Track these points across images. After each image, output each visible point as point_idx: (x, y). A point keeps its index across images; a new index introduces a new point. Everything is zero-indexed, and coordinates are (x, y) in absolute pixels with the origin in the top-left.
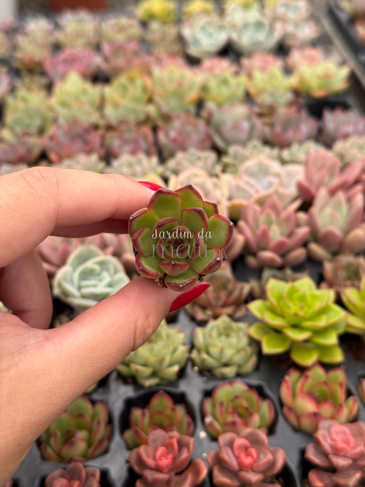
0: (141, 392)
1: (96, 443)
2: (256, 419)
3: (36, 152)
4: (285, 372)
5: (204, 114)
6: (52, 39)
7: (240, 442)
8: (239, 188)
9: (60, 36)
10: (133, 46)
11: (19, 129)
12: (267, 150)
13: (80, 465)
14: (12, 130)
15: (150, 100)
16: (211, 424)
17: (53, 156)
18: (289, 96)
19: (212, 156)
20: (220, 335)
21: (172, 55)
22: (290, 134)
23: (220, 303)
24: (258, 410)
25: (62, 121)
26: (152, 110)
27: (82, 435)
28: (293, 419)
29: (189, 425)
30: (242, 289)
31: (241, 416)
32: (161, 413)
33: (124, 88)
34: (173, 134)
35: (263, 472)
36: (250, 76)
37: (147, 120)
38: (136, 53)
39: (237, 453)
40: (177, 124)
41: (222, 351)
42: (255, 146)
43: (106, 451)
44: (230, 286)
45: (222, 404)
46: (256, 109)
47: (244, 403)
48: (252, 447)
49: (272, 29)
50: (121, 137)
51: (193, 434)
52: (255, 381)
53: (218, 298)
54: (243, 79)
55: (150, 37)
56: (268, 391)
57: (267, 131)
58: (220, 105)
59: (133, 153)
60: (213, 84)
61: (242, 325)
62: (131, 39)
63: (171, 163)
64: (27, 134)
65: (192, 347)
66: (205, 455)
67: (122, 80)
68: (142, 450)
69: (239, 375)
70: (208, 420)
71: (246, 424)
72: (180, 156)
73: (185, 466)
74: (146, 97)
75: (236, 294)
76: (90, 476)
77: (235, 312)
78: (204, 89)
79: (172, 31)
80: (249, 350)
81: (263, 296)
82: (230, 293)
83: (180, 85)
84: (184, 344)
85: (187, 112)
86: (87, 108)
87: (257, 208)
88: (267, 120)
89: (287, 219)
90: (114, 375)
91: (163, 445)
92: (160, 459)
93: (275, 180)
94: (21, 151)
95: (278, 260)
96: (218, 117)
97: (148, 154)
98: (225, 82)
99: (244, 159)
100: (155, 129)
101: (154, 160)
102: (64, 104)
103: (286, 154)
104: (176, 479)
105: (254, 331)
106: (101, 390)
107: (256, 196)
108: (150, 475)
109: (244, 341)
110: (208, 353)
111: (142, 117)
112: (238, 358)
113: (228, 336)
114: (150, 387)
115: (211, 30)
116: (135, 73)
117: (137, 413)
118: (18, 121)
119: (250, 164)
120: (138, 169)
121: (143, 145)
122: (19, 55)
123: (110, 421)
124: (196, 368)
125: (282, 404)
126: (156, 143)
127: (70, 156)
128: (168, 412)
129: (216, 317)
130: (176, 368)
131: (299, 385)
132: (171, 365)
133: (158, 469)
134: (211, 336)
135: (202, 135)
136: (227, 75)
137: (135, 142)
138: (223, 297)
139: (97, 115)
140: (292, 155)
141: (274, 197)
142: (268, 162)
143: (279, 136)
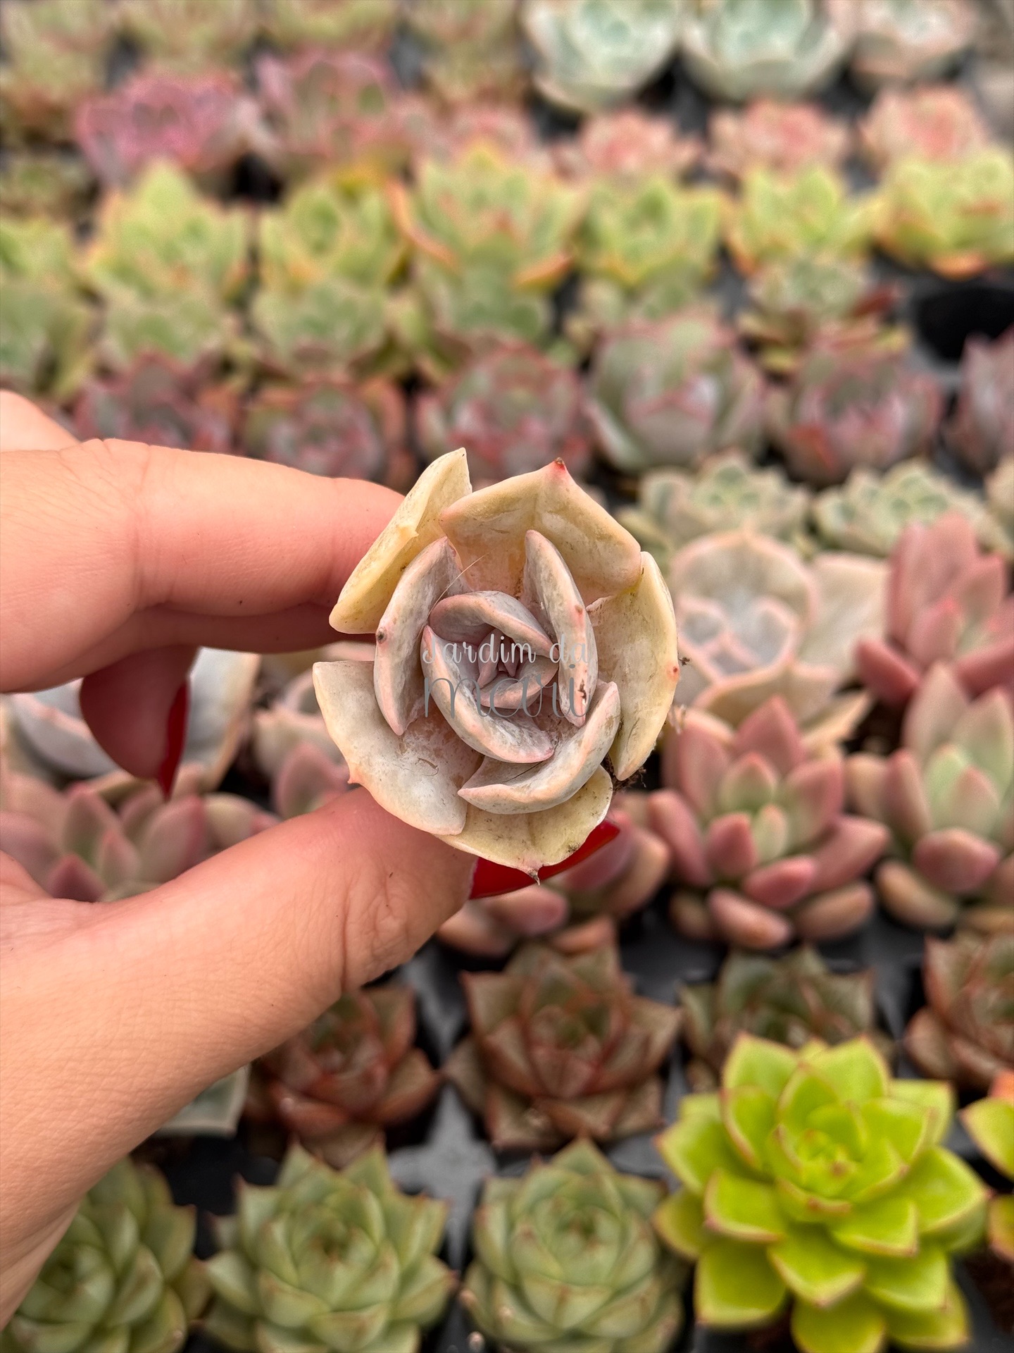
5: (578, 326)
12: (770, 483)
15: (403, 277)
18: (857, 279)
20: (561, 1228)
21: (489, 96)
22: (849, 431)
23: (573, 1086)
26: (404, 314)
30: (647, 1043)
33: (325, 222)
36: (732, 185)
37: (390, 345)
40: (481, 378)
41: (563, 1296)
42: (730, 478)
44: (614, 1024)
46: (750, 323)
50: (295, 413)
54: (709, 200)
55: (423, 19)
57: (777, 409)
58: (629, 297)
60: (610, 223)
61: (639, 1190)
62: (356, 37)
67: (319, 191)
74: (391, 260)
75: (627, 1059)
77: (616, 1120)
78: (584, 232)
82: (609, 1052)
83: (504, 224)
84: (443, 1254)
85: (520, 318)
86: (201, 294)
87: (716, 729)
89: (815, 792)
93: (785, 618)
95: (774, 928)
96: (612, 357)
98: (652, 211)
100: (411, 389)
102: (125, 272)
103: (829, 509)
105: (672, 1224)
107: (722, 683)
109: (642, 1257)
111: (373, 340)
113: (587, 1232)
115: (620, 12)
116: (363, 171)
119: (706, 549)
121: (369, 449)
124: (477, 1338)
126: (410, 441)
134: (529, 1235)
135: (560, 423)
136: (661, 184)
137: (346, 434)
138: (582, 1070)
139: (229, 322)
140: (849, 513)
141: (778, 705)
142: (768, 548)
143: (813, 433)
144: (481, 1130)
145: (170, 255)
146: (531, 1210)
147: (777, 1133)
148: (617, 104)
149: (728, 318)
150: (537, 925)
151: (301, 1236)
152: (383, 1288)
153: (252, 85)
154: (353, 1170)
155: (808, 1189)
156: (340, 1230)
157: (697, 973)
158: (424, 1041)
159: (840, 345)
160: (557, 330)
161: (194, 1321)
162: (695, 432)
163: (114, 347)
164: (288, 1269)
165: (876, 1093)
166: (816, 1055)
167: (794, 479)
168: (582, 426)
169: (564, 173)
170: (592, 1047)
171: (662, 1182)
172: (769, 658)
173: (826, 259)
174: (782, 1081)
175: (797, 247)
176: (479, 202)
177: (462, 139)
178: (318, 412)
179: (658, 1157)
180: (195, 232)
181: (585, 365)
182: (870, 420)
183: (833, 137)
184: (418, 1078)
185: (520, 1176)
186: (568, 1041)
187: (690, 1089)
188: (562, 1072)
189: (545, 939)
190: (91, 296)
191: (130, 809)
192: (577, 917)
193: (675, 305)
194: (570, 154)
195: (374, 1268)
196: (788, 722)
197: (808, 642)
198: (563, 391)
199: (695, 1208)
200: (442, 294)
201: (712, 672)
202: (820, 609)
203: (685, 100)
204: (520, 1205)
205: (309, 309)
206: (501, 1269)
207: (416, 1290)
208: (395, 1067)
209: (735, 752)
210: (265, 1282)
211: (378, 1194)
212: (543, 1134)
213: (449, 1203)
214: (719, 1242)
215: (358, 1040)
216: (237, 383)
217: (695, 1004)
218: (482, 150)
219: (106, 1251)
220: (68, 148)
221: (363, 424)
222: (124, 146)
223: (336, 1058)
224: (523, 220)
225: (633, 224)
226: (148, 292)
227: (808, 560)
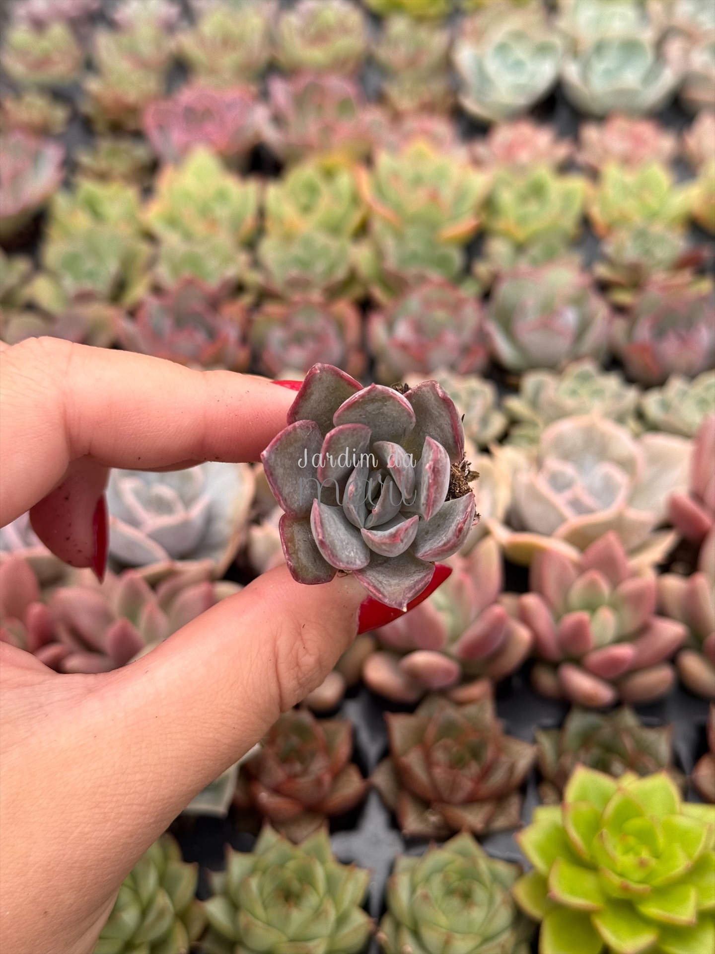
5: (482, 269)
11: (70, 284)
12: (612, 383)
15: (363, 231)
18: (679, 243)
19: (485, 392)
21: (428, 108)
22: (670, 349)
23: (460, 795)
26: (362, 257)
30: (512, 769)
33: (311, 192)
36: (594, 174)
37: (352, 277)
40: (414, 302)
41: (447, 942)
42: (584, 378)
44: (489, 754)
46: (602, 271)
50: (285, 322)
54: (577, 184)
55: (384, 53)
57: (619, 331)
58: (518, 250)
60: (507, 198)
61: (503, 869)
64: (84, 297)
65: (383, 910)
67: (308, 170)
74: (355, 219)
75: (498, 778)
77: (489, 821)
78: (489, 205)
82: (486, 772)
83: (434, 197)
84: (365, 906)
85: (442, 262)
86: (224, 240)
87: (569, 552)
89: (637, 599)
93: (620, 477)
95: (604, 693)
96: (505, 291)
98: (537, 191)
100: (366, 308)
102: (173, 222)
103: (652, 403)
105: (525, 895)
107: (574, 520)
109: (504, 917)
111: (341, 274)
113: (466, 897)
115: (520, 52)
116: (338, 157)
118: (71, 262)
119: (566, 427)
126: (363, 345)
134: (426, 897)
135: (467, 334)
136: (543, 172)
137: (319, 338)
138: (467, 785)
139: (243, 258)
140: (666, 406)
141: (612, 538)
142: (609, 428)
143: (645, 349)
144: (395, 823)
145: (205, 212)
146: (427, 879)
147: (601, 836)
148: (516, 116)
149: (587, 267)
150: (438, 682)
151: (269, 888)
152: (325, 928)
153: (264, 96)
154: (306, 845)
155: (621, 875)
156: (296, 885)
157: (548, 721)
158: (357, 758)
159: (665, 288)
160: (467, 271)
161: (194, 943)
162: (561, 345)
163: (164, 273)
164: (259, 910)
165: (672, 812)
166: (630, 782)
167: (630, 380)
168: (482, 337)
169: (477, 163)
170: (474, 769)
171: (520, 866)
172: (607, 505)
173: (658, 228)
174: (606, 799)
175: (638, 220)
176: (418, 181)
177: (408, 137)
178: (301, 321)
179: (518, 848)
180: (222, 196)
181: (486, 296)
182: (684, 341)
183: (666, 143)
184: (352, 784)
185: (420, 855)
186: (457, 764)
187: (541, 802)
188: (454, 786)
189: (443, 693)
190: (150, 237)
191: (164, 589)
192: (467, 678)
193: (550, 257)
194: (481, 149)
195: (318, 913)
196: (619, 550)
197: (636, 493)
198: (471, 314)
199: (542, 885)
200: (390, 244)
201: (568, 512)
202: (644, 471)
203: (563, 114)
204: (420, 875)
205: (297, 250)
206: (406, 919)
207: (347, 930)
208: (337, 775)
209: (581, 569)
210: (243, 919)
211: (323, 862)
212: (438, 828)
213: (371, 872)
214: (557, 907)
215: (313, 755)
216: (247, 300)
217: (546, 743)
218: (421, 146)
219: (136, 891)
220: (138, 135)
221: (331, 332)
222: (177, 136)
223: (298, 767)
224: (447, 193)
225: (523, 199)
226: (188, 236)
227: (637, 436)
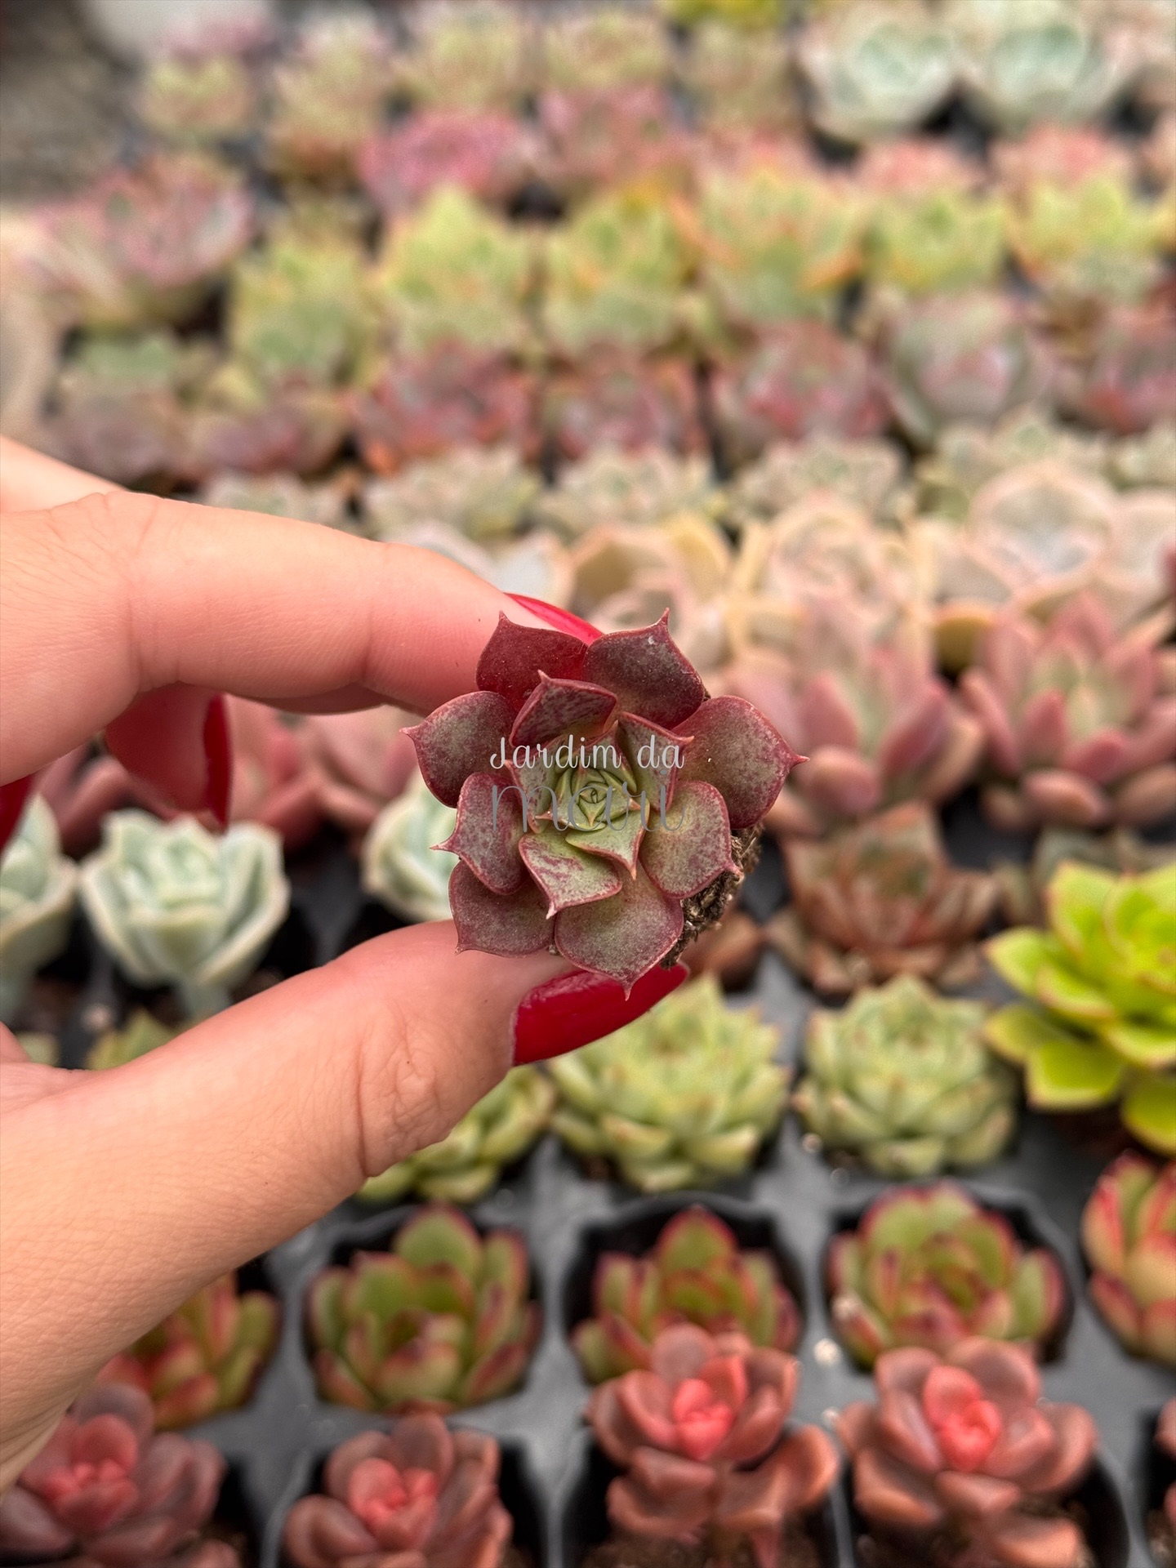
0: (633, 1208)
1: (486, 1357)
2: (1002, 1312)
3: (325, 440)
4: (1102, 1166)
5: (865, 326)
6: (383, 82)
7: (944, 1379)
8: (970, 569)
9: (409, 71)
10: (642, 103)
11: (274, 367)
13: (436, 1424)
14: (253, 366)
15: (692, 279)
16: (855, 1323)
17: (377, 454)
18: (1149, 270)
19: (884, 462)
20: (892, 1036)
22: (1148, 395)
23: (897, 934)
24: (1009, 1282)
25: (410, 343)
26: (695, 309)
27: (444, 1331)
28: (1122, 1318)
29: (782, 1321)
30: (967, 895)
31: (953, 1300)
32: (694, 1275)
33: (608, 242)
34: (761, 387)
35: (1019, 1480)
37: (682, 338)
38: (650, 127)
39: (935, 1413)
40: (773, 357)
41: (897, 1089)
42: (1030, 437)
43: (518, 1386)
44: (930, 883)
45: (890, 1259)
47: (964, 1259)
48: (984, 1398)
49: (1097, 48)
51: (794, 1346)
52: (1001, 1191)
53: (888, 921)
56: (1046, 1226)
57: (1070, 383)
58: (919, 296)
59: (633, 444)
60: (898, 228)
61: (966, 1011)
62: (636, 81)
63: (753, 483)
64: (297, 382)
65: (801, 1071)
66: (831, 1414)
67: (603, 212)
68: (632, 1388)
69: (951, 1170)
70: (847, 1305)
71: (970, 1326)
72: (781, 460)
73: (766, 1446)
75: (948, 909)
76: (465, 1458)
77: (940, 969)
78: (869, 243)
79: (769, 55)
80: (987, 1090)
81: (1037, 917)
82: (929, 907)
83: (789, 229)
86: (489, 302)
88: (1071, 350)
89: (1128, 673)
90: (548, 1151)
91: (700, 1375)
92: (688, 1419)
94: (279, 434)
95: (1091, 802)
96: (906, 337)
97: (679, 450)
98: (936, 222)
99: (990, 472)
100: (703, 372)
101: (698, 471)
104: (735, 1484)
105: (1004, 1033)
106: (506, 1193)
108: (654, 1466)
109: (970, 1062)
110: (852, 1093)
112: (949, 1116)
114: (664, 1192)
115: (898, 52)
116: (644, 191)
117: (618, 1274)
118: (273, 342)
119: (1010, 487)
120: (645, 500)
121: (663, 422)
122: (281, 132)
123: (533, 1291)
124: (811, 1140)
125: (1088, 1268)
126: (706, 417)
127: (431, 452)
128: (719, 1274)
129: (880, 980)
130: (744, 1139)
131: (1146, 1211)
132: (731, 1125)
133: (681, 1450)
135: (853, 395)
139: (517, 323)
141: (1086, 598)
142: (1069, 486)
143: (1108, 398)
147: (1106, 936)
160: (846, 327)
163: (410, 346)
168: (878, 400)
170: (911, 903)
175: (1084, 247)
178: (614, 394)
181: (879, 350)
184: (741, 935)
197: (1112, 558)
202: (1124, 538)
206: (834, 1075)
207: (751, 1090)
212: (869, 972)
217: (1009, 877)
218: (766, 175)
220: (354, 189)
221: (657, 403)
222: (409, 173)
227: (1111, 497)
